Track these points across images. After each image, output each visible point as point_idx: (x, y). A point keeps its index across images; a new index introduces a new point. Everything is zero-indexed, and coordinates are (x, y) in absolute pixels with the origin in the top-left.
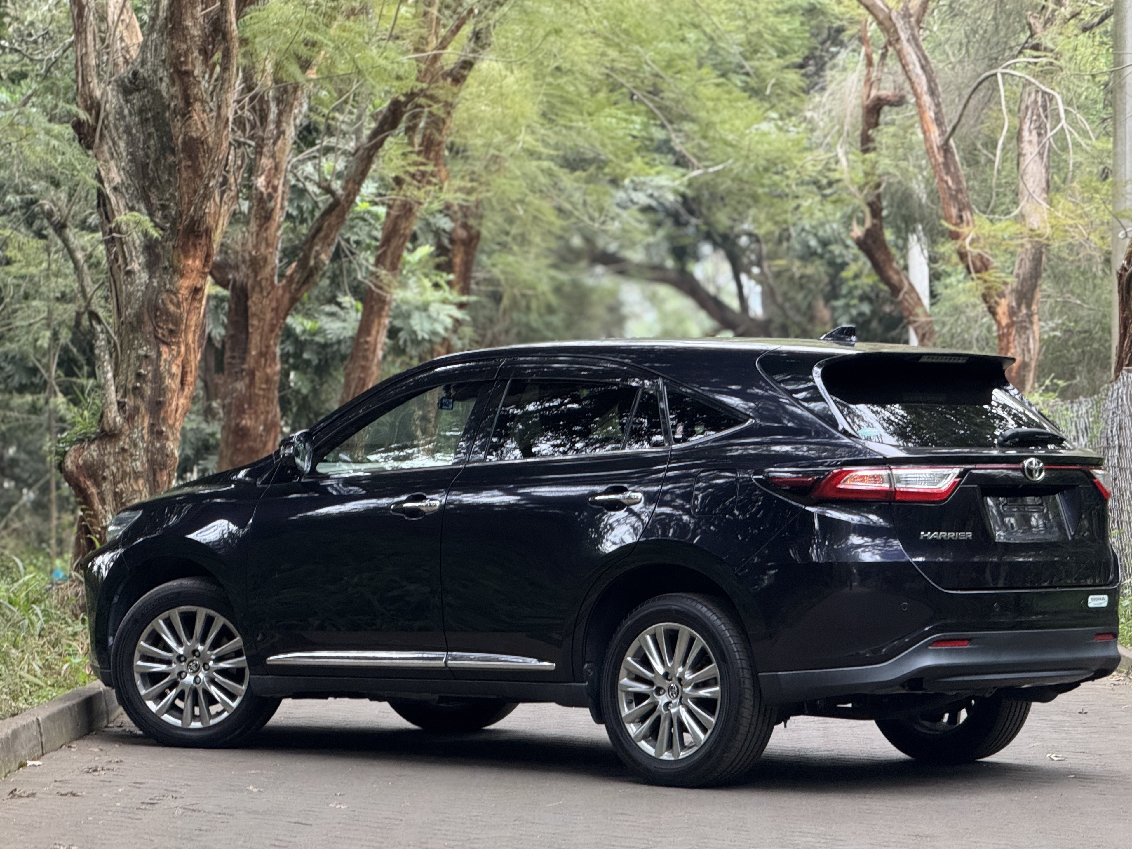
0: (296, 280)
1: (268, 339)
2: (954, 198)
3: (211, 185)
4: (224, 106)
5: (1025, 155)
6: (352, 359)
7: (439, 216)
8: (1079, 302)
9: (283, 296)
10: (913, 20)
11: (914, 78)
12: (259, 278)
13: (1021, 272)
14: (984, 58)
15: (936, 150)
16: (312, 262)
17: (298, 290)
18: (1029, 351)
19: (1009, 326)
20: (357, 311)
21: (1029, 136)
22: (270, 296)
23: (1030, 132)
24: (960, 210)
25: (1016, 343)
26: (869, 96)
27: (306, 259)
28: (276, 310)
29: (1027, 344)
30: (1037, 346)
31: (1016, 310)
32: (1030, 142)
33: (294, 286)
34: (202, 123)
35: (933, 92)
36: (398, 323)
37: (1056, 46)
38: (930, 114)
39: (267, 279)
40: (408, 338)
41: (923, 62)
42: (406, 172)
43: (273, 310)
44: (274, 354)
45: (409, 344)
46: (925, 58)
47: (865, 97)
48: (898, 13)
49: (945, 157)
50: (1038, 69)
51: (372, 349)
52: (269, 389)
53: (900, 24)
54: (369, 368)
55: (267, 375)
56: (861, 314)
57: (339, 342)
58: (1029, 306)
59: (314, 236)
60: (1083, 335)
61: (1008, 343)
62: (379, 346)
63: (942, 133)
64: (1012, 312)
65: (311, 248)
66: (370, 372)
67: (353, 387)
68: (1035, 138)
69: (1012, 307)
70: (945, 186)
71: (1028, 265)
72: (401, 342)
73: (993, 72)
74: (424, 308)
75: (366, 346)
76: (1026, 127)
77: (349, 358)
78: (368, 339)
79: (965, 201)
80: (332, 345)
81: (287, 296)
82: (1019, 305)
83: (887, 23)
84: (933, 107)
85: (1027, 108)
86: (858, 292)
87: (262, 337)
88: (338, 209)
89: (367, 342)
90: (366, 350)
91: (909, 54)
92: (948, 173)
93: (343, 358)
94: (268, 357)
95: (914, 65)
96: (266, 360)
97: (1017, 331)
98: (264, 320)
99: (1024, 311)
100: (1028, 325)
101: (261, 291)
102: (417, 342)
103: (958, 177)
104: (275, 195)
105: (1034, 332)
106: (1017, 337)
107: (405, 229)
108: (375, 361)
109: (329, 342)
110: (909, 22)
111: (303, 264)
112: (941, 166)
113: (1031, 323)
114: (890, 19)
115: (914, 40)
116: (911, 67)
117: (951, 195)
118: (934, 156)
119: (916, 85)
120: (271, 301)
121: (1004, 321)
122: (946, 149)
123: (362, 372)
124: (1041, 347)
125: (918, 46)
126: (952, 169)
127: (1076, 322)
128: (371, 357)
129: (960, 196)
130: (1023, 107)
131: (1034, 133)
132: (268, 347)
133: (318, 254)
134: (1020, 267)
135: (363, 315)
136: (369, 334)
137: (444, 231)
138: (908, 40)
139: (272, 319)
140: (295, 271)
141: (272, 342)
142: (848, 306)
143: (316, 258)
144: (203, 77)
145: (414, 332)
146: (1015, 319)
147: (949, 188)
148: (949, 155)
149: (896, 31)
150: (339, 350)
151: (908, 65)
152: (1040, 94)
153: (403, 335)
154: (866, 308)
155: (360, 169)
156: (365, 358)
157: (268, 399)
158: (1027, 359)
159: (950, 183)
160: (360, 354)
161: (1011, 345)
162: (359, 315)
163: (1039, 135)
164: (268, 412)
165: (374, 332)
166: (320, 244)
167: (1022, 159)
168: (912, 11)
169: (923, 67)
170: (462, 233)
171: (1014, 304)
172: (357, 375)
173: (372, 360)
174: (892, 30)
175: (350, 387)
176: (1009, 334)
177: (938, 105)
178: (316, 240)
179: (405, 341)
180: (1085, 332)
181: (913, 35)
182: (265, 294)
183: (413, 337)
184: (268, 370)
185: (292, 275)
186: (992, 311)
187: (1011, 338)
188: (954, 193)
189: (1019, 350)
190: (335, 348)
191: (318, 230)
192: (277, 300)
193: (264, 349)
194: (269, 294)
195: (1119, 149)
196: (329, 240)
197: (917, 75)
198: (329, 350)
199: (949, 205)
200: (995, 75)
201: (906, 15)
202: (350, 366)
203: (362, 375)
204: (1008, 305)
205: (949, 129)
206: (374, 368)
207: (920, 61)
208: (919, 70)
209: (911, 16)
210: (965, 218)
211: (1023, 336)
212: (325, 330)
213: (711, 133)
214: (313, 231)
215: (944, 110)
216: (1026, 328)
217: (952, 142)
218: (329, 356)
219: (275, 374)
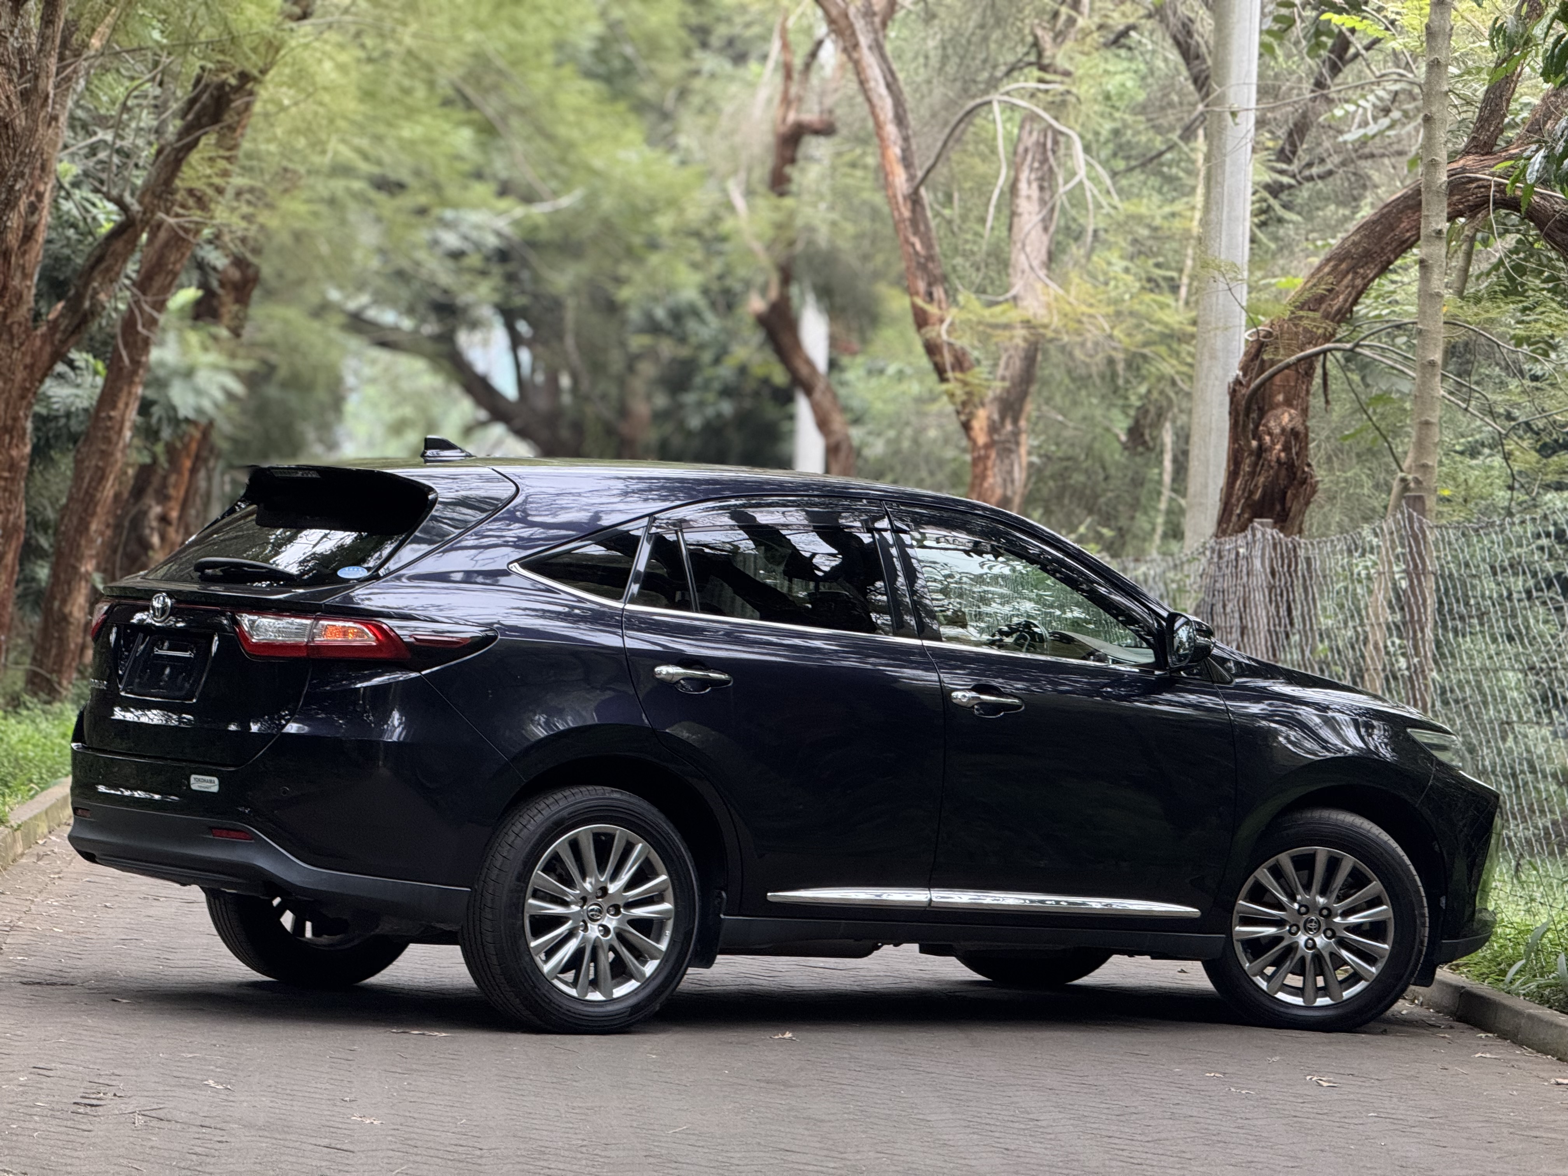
0: (62, 327)
1: (16, 409)
2: (923, 267)
3: (17, 187)
4: (43, 75)
5: (1020, 215)
6: (85, 441)
7: (208, 248)
8: (1060, 418)
9: (41, 349)
10: (877, 20)
11: (875, 100)
12: (9, 322)
13: (1007, 374)
14: (955, 80)
15: (900, 199)
16: (87, 304)
17: (63, 342)
18: (1013, 481)
19: (987, 446)
20: (96, 373)
21: (1028, 189)
22: (23, 349)
23: (1029, 183)
24: (930, 285)
25: (996, 470)
26: (784, 119)
27: (79, 297)
28: (30, 368)
29: (1010, 472)
30: (1024, 475)
31: (998, 425)
32: (1029, 197)
33: (58, 336)
34: (8, 97)
35: (900, 120)
36: (151, 394)
37: (1077, 68)
38: (895, 151)
39: (20, 324)
40: (164, 415)
41: (889, 78)
42: (211, 185)
43: (26, 367)
44: (24, 430)
45: (165, 423)
46: (892, 73)
47: (779, 121)
48: (858, 10)
49: (913, 211)
50: (1050, 98)
51: (117, 428)
52: (13, 479)
53: (860, 25)
54: (112, 454)
55: (12, 458)
56: (719, 415)
57: (68, 415)
58: (1015, 421)
59: (93, 268)
60: (1065, 464)
61: (985, 469)
62: (128, 424)
63: (911, 178)
64: (993, 428)
65: (86, 285)
66: (112, 459)
67: (87, 480)
68: (1035, 192)
69: (994, 422)
70: (911, 250)
71: (1017, 364)
72: (154, 420)
73: (986, 98)
74: (189, 373)
75: (109, 424)
76: (1024, 175)
77: (82, 438)
78: (112, 414)
79: (937, 272)
80: (56, 418)
81: (48, 349)
82: (1003, 419)
83: (843, 23)
84: (900, 142)
85: (1026, 150)
86: (717, 385)
87: (7, 404)
88: (130, 230)
89: (110, 418)
90: (108, 429)
91: (870, 66)
92: (916, 232)
93: (74, 438)
94: (15, 433)
95: (876, 81)
96: (12, 438)
97: (998, 454)
98: (13, 381)
99: (1009, 427)
100: (1013, 447)
101: (11, 341)
102: (175, 421)
103: (929, 239)
104: (40, 206)
105: (1019, 457)
106: (998, 462)
107: (174, 263)
108: (121, 445)
109: (54, 413)
110: (872, 23)
111: (74, 305)
112: (908, 223)
113: (1018, 444)
114: (846, 16)
115: (878, 47)
116: (872, 84)
117: (919, 263)
118: (898, 209)
119: (878, 110)
120: (24, 354)
121: (982, 439)
122: (914, 199)
123: (101, 459)
124: (1029, 477)
125: (883, 57)
126: (922, 228)
127: (1058, 444)
128: (114, 438)
129: (931, 265)
130: (1021, 149)
131: (1035, 185)
132: (15, 419)
133: (96, 292)
134: (1007, 366)
135: (106, 380)
136: (114, 407)
137: (214, 269)
138: (870, 48)
139: (24, 380)
140: (61, 315)
141: (21, 414)
142: (701, 404)
143: (93, 298)
144: (12, 32)
145: (174, 408)
146: (996, 437)
147: (917, 253)
148: (918, 208)
149: (853, 34)
150: (67, 426)
151: (867, 81)
152: (1050, 134)
153: (157, 411)
154: (727, 408)
155: (163, 176)
156: (108, 440)
157: (11, 492)
158: (1009, 493)
159: (918, 246)
160: (100, 434)
161: (989, 473)
162: (99, 381)
163: (1041, 188)
164: (9, 511)
165: (121, 405)
166: (99, 279)
167: (1016, 220)
168: (877, 8)
169: (888, 86)
170: (235, 274)
171: (996, 417)
172: (93, 462)
173: (117, 444)
174: (848, 32)
175: (82, 479)
176: (987, 457)
177: (906, 139)
178: (96, 274)
179: (160, 420)
180: (1068, 459)
181: (876, 41)
182: (16, 345)
183: (171, 413)
184: (14, 453)
185: (56, 320)
186: (966, 426)
187: (990, 463)
188: (922, 260)
189: (999, 480)
190: (63, 421)
191: (100, 259)
192: (33, 355)
193: (9, 422)
194: (21, 344)
195: (1213, 216)
196: (112, 274)
197: (880, 96)
198: (53, 425)
199: (916, 277)
200: (989, 103)
201: (868, 13)
202: (84, 450)
203: (101, 464)
204: (989, 418)
205: (920, 174)
206: (119, 455)
207: (885, 78)
208: (883, 90)
209: (874, 14)
210: (936, 295)
211: (1007, 461)
212: (49, 397)
213: (572, 157)
214: (93, 259)
215: (914, 147)
216: (1010, 451)
217: (923, 191)
218: (51, 434)
219: (22, 458)
